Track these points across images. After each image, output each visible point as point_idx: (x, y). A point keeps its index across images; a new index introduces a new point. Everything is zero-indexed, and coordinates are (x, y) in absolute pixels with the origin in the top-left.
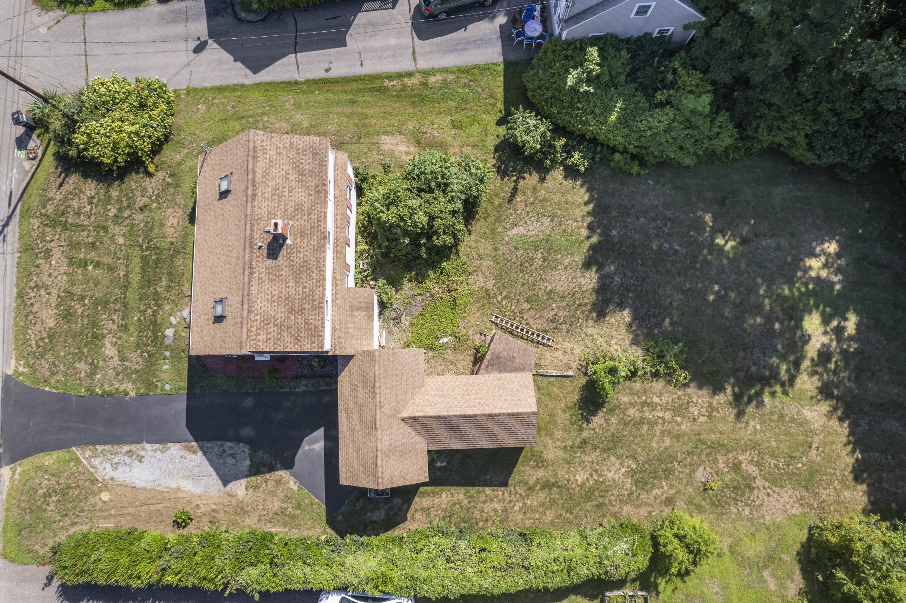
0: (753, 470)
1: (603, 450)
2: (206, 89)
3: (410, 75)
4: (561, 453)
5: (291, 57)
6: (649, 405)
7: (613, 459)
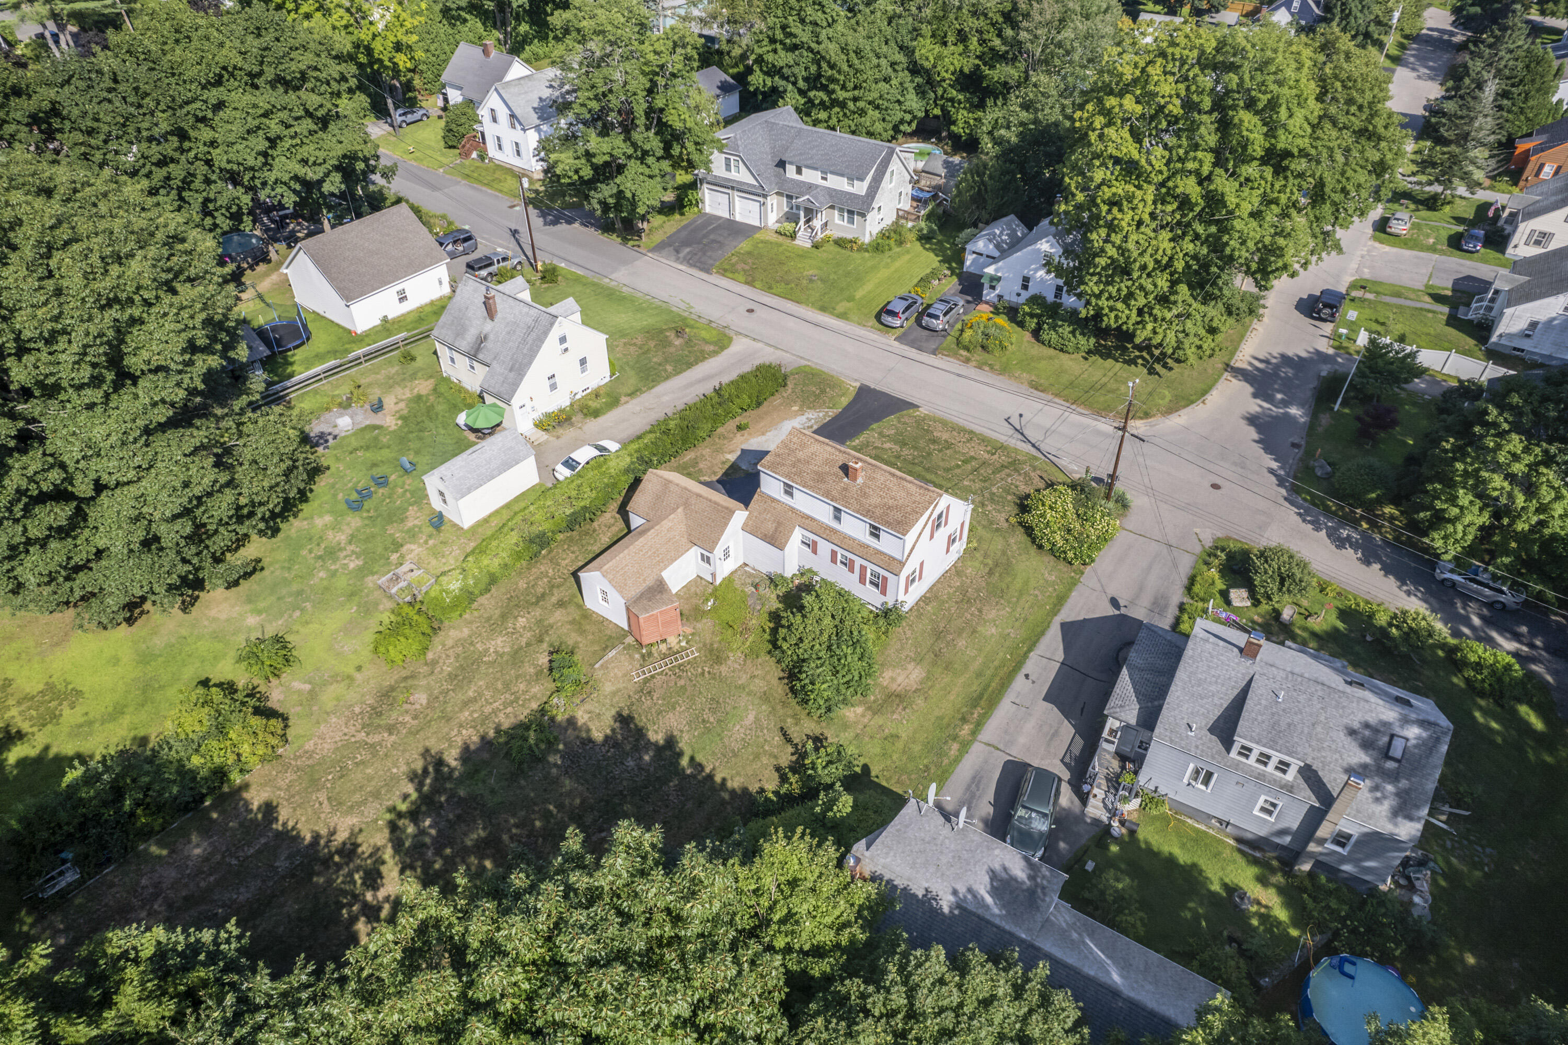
0: (374, 738)
1: (521, 648)
2: (1070, 590)
3: (974, 733)
4: (551, 621)
5: (1060, 656)
6: (512, 702)
7: (507, 650)
